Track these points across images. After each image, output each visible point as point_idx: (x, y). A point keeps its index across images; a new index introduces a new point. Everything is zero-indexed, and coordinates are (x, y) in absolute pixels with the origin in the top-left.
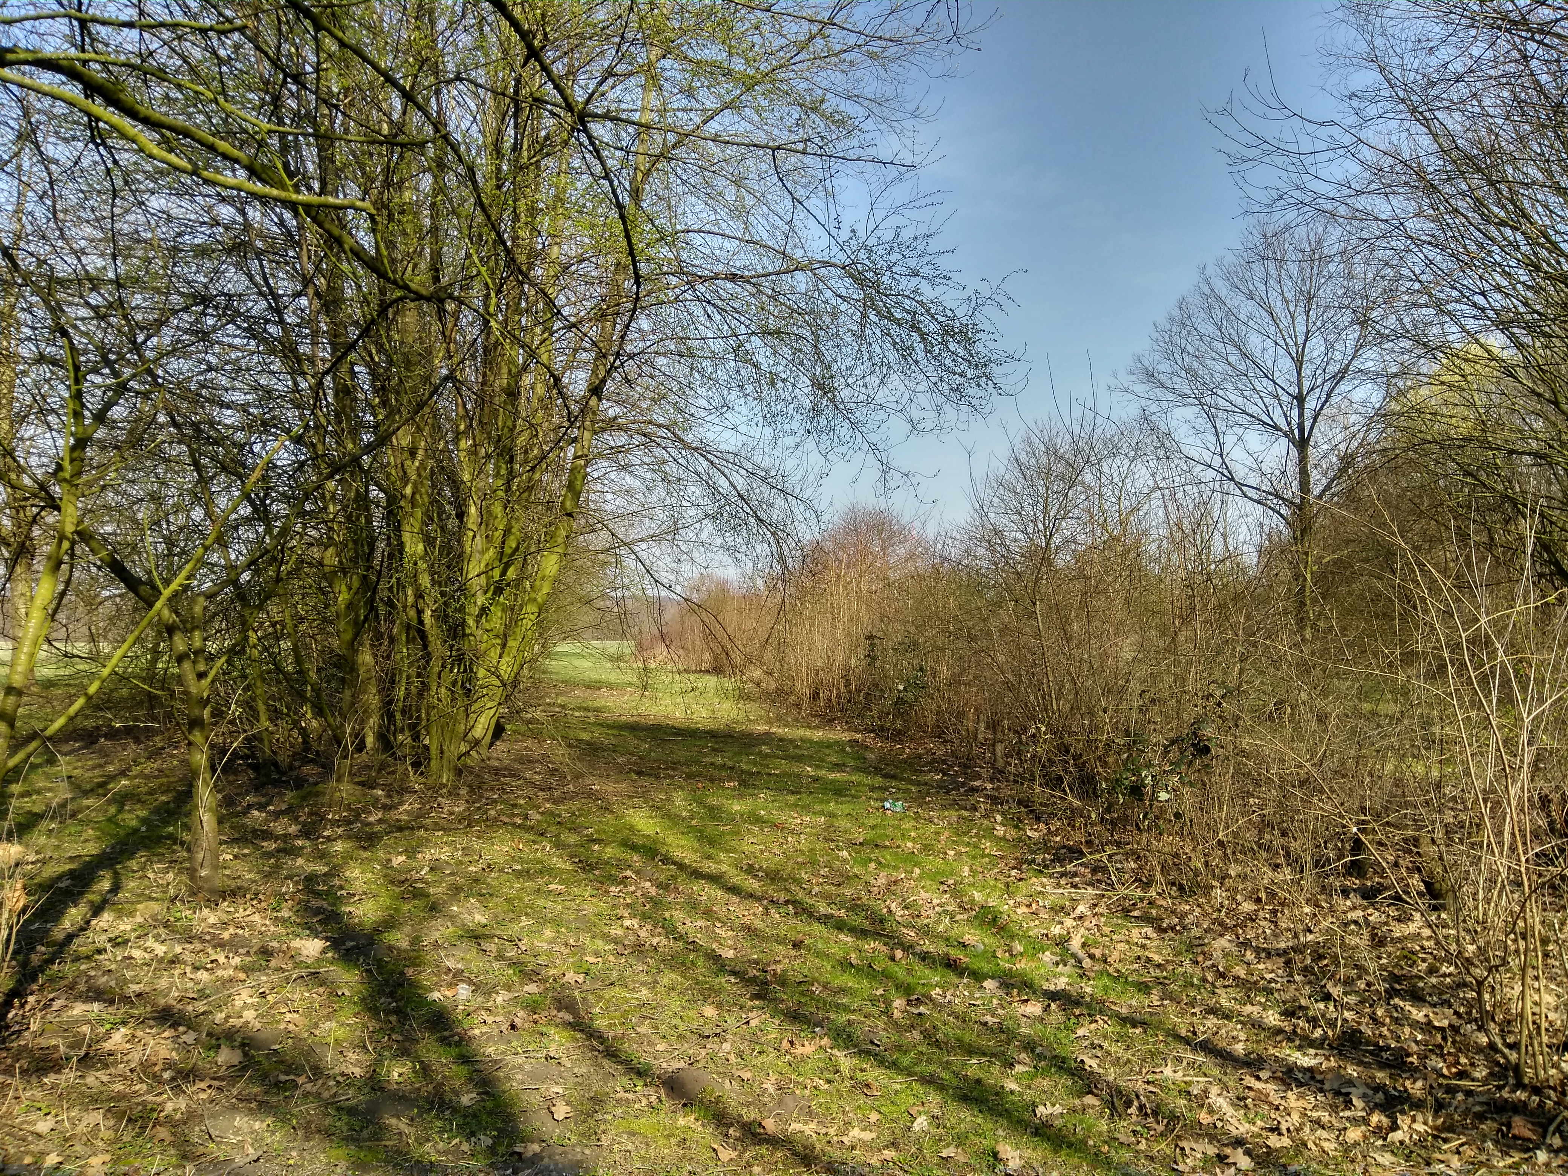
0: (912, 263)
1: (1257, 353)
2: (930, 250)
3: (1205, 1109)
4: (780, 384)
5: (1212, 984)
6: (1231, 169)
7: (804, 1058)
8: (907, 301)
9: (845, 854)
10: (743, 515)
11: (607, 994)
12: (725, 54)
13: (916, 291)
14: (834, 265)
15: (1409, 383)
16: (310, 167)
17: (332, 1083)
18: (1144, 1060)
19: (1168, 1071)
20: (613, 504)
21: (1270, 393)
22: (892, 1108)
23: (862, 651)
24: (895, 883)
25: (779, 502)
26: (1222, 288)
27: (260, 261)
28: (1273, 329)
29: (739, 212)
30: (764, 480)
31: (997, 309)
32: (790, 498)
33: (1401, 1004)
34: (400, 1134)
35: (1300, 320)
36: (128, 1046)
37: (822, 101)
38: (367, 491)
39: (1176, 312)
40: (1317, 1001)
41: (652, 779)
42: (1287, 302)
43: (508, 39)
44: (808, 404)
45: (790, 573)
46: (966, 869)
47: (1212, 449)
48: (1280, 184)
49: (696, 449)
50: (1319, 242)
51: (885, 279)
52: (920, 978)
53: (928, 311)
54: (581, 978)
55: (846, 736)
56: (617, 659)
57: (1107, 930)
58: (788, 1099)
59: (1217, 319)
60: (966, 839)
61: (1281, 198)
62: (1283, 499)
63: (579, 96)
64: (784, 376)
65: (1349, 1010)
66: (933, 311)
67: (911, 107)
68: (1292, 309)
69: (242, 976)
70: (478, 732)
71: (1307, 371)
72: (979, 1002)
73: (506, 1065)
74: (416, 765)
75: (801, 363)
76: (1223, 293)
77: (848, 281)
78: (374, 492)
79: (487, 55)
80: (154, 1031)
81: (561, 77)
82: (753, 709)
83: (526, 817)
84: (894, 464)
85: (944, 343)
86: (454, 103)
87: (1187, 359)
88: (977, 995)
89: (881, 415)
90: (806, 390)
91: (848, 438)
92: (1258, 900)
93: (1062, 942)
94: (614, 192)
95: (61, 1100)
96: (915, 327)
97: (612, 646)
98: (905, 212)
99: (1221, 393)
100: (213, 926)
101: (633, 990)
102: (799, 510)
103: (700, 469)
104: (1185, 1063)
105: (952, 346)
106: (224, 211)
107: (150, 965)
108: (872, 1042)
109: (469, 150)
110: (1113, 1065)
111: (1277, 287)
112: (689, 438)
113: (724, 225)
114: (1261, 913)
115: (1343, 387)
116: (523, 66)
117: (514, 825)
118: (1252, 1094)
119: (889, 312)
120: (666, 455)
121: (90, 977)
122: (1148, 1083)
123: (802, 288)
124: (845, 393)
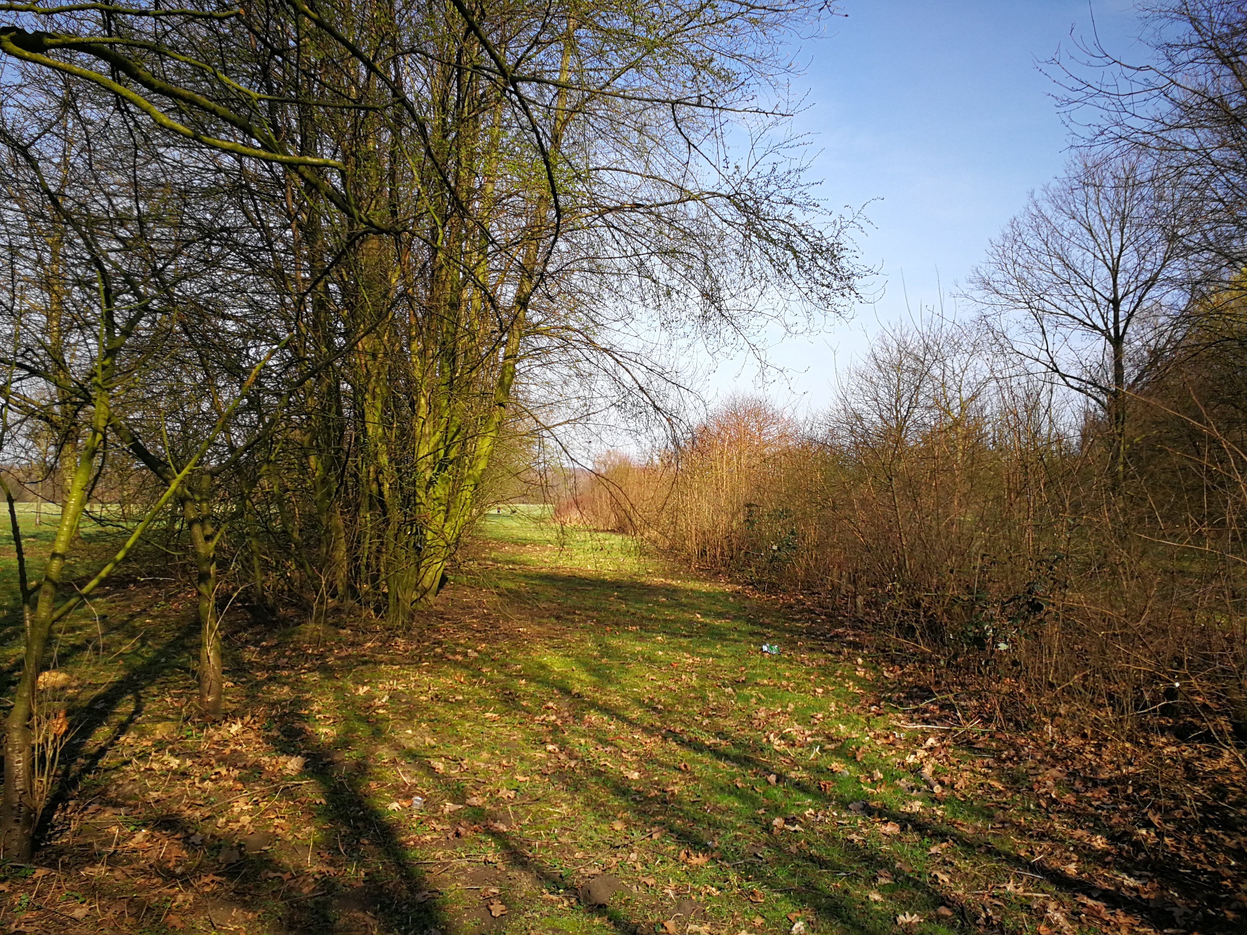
0: (786, 193)
1: (1078, 264)
2: (801, 182)
3: (1044, 923)
4: (674, 296)
5: (1047, 809)
6: (1058, 110)
7: (698, 869)
8: (782, 225)
9: (730, 690)
10: (643, 404)
11: (533, 808)
12: (629, 24)
13: (789, 216)
14: (721, 195)
15: (1212, 288)
16: (294, 123)
17: (311, 880)
18: (989, 876)
19: (1010, 887)
20: (536, 393)
21: (1089, 298)
22: (774, 914)
23: (742, 517)
24: (773, 716)
25: (673, 392)
26: (1048, 210)
27: (254, 200)
28: (1092, 244)
29: (640, 152)
30: (660, 375)
31: (859, 231)
32: (682, 390)
33: (1215, 832)
34: (366, 925)
35: (1116, 236)
36: (148, 844)
37: (711, 60)
38: (338, 386)
39: (1008, 230)
40: (1140, 827)
41: (569, 624)
42: (1104, 221)
43: (453, 16)
44: (698, 312)
45: (683, 452)
46: (833, 704)
47: (1040, 345)
48: (1102, 122)
49: (605, 350)
50: (1133, 169)
51: (763, 206)
52: (795, 800)
53: (799, 233)
54: (512, 794)
55: (728, 589)
56: (539, 519)
57: (954, 760)
58: (686, 904)
59: (1044, 236)
60: (832, 679)
61: (1102, 133)
62: (1100, 387)
63: (510, 61)
64: (678, 288)
65: (1168, 836)
66: (804, 233)
67: (785, 64)
68: (1108, 226)
69: (239, 786)
70: (427, 582)
71: (1121, 279)
72: (845, 822)
73: (453, 868)
74: (377, 610)
75: (693, 278)
76: (1049, 214)
77: (733, 209)
78: (345, 386)
79: (435, 30)
80: (169, 832)
81: (495, 46)
82: (651, 565)
83: (466, 655)
84: (770, 362)
85: (813, 259)
86: (409, 69)
87: (1017, 269)
88: (844, 815)
89: (760, 321)
90: (696, 300)
91: (731, 340)
92: (1084, 736)
93: (916, 770)
94: (539, 140)
95: (94, 890)
96: (789, 247)
97: (536, 509)
98: (780, 150)
99: (1047, 298)
100: (217, 743)
101: (555, 805)
102: (689, 399)
103: (608, 367)
104: (1025, 880)
105: (821, 262)
106: (226, 160)
107: (166, 776)
108: (755, 855)
109: (420, 107)
110: (962, 879)
111: (1096, 208)
112: (598, 341)
113: (628, 164)
114: (1087, 748)
115: (1153, 292)
116: (465, 39)
117: (456, 662)
118: (1085, 910)
119: (767, 233)
120: (581, 356)
121: (119, 786)
122: (993, 897)
123: (693, 214)
124: (729, 303)
